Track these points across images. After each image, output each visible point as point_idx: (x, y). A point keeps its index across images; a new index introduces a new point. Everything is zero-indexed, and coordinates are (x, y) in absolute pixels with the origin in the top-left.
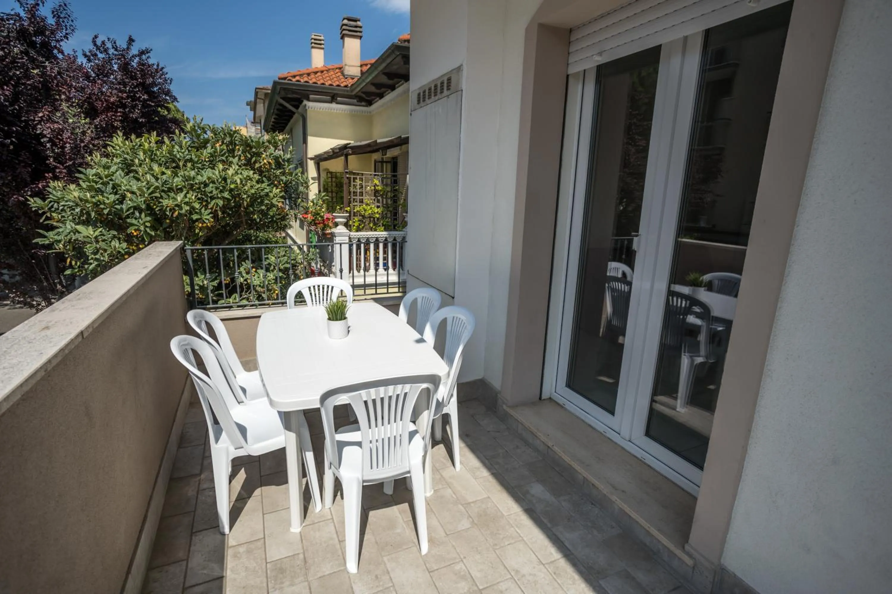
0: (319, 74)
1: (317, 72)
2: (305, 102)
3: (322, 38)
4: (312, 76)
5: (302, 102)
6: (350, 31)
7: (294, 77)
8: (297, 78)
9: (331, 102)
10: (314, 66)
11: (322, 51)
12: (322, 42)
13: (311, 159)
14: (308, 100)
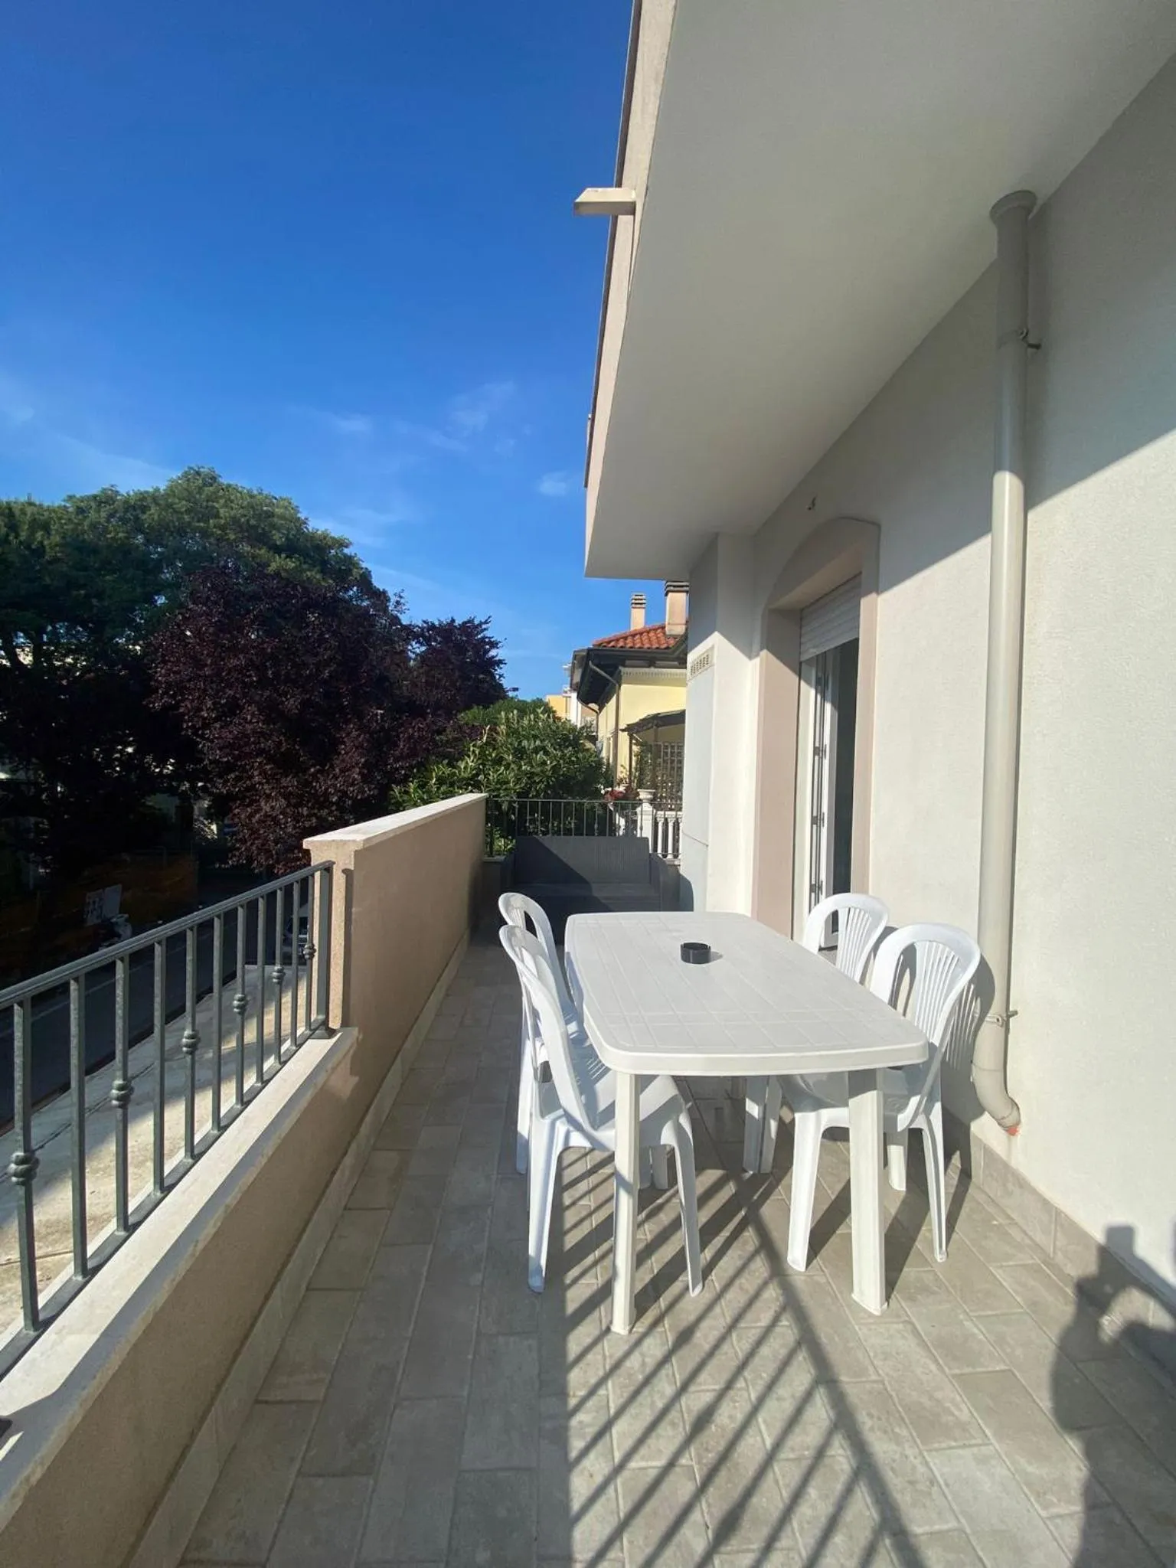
0: (638, 637)
1: (636, 634)
2: (621, 668)
3: (644, 597)
4: (629, 640)
5: (617, 668)
6: (674, 586)
7: (609, 642)
8: (612, 644)
9: (649, 667)
10: (632, 629)
11: (643, 610)
12: (644, 601)
13: (623, 730)
14: (624, 666)
